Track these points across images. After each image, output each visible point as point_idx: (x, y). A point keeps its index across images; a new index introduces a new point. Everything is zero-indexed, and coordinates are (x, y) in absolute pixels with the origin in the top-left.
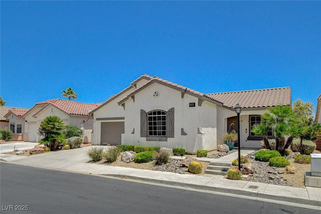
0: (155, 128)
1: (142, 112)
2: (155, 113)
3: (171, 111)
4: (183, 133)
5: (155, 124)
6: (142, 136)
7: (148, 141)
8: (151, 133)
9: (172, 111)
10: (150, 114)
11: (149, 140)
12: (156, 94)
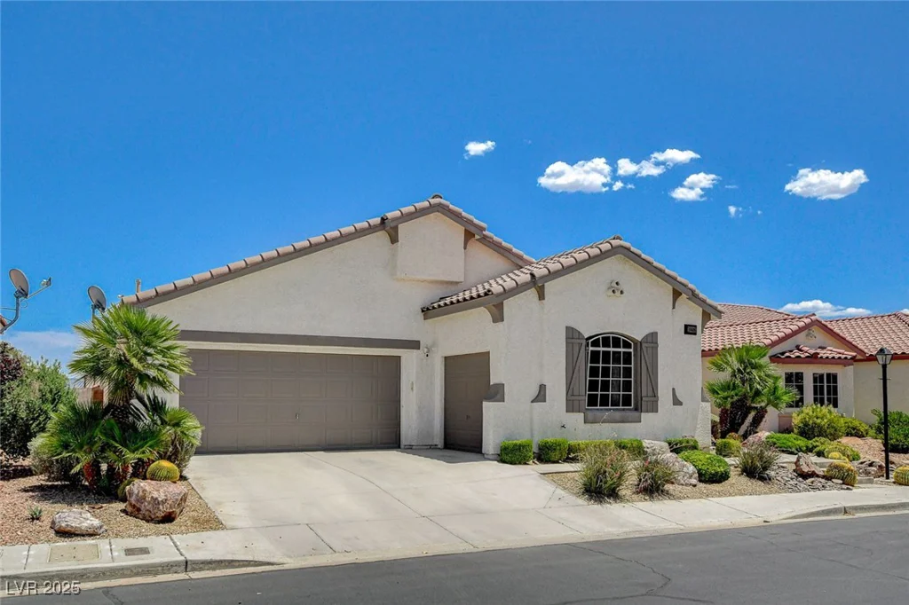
0: (605, 386)
1: (572, 334)
2: (606, 342)
3: (650, 339)
4: (677, 402)
5: (606, 372)
6: (571, 408)
7: (589, 426)
8: (592, 401)
9: (652, 338)
10: (596, 343)
11: (594, 422)
12: (616, 289)
